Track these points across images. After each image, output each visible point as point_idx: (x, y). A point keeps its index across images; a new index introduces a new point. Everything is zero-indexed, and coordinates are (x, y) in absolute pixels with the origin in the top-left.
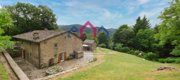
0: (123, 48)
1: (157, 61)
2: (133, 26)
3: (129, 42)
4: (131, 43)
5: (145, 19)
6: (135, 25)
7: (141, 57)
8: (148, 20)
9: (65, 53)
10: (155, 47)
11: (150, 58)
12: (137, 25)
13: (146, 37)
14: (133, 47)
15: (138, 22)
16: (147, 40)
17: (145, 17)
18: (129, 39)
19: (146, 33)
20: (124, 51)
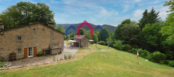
0: (123, 46)
1: (166, 63)
2: (139, 21)
3: (132, 39)
4: (135, 40)
5: (153, 12)
6: (142, 19)
7: (144, 58)
8: (157, 13)
9: (35, 48)
10: (166, 45)
11: (156, 60)
12: (144, 19)
13: (154, 32)
14: (137, 45)
15: (145, 16)
16: (155, 37)
17: (153, 10)
18: (132, 35)
19: (155, 28)
20: (125, 50)
